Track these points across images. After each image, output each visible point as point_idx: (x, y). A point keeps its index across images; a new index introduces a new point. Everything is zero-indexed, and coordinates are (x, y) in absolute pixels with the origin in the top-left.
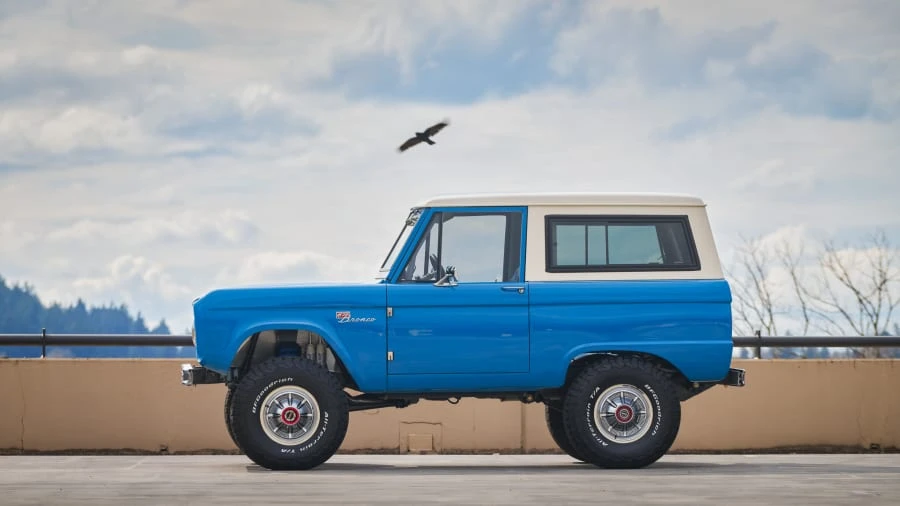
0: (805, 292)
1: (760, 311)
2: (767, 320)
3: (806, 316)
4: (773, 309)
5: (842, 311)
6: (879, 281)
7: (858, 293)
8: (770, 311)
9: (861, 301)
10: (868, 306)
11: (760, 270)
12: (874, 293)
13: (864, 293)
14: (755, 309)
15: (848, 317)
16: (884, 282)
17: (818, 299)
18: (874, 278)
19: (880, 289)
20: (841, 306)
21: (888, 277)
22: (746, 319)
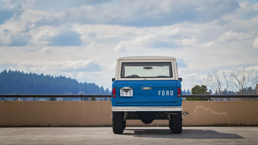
0: (228, 81)
1: (218, 85)
2: (219, 87)
3: (228, 86)
4: (221, 85)
5: (235, 85)
6: (243, 78)
7: (239, 81)
8: (220, 85)
9: (239, 83)
10: (241, 84)
11: (218, 76)
12: (242, 81)
13: (240, 81)
14: (217, 84)
15: (237, 86)
16: (245, 79)
17: (230, 82)
18: (242, 78)
19: (243, 80)
20: (235, 84)
21: (245, 77)
22: (215, 87)
